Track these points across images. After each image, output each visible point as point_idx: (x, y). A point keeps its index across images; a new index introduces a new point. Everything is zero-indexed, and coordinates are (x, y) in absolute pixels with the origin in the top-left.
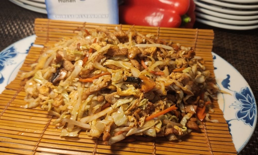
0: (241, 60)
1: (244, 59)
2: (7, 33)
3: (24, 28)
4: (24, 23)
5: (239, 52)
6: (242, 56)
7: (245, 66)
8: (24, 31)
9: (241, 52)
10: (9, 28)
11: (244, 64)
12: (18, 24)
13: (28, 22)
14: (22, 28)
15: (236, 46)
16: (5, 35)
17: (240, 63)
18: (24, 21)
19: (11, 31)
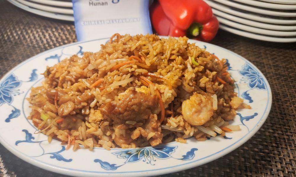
0: (283, 76)
1: (287, 75)
2: (6, 38)
3: (27, 33)
4: (27, 28)
5: (280, 67)
6: (285, 71)
7: (289, 81)
8: (27, 37)
9: (283, 67)
10: (9, 34)
11: (288, 79)
12: (20, 29)
13: (33, 27)
14: (25, 33)
15: (277, 61)
16: (4, 40)
17: (282, 79)
18: (28, 26)
19: (11, 37)
